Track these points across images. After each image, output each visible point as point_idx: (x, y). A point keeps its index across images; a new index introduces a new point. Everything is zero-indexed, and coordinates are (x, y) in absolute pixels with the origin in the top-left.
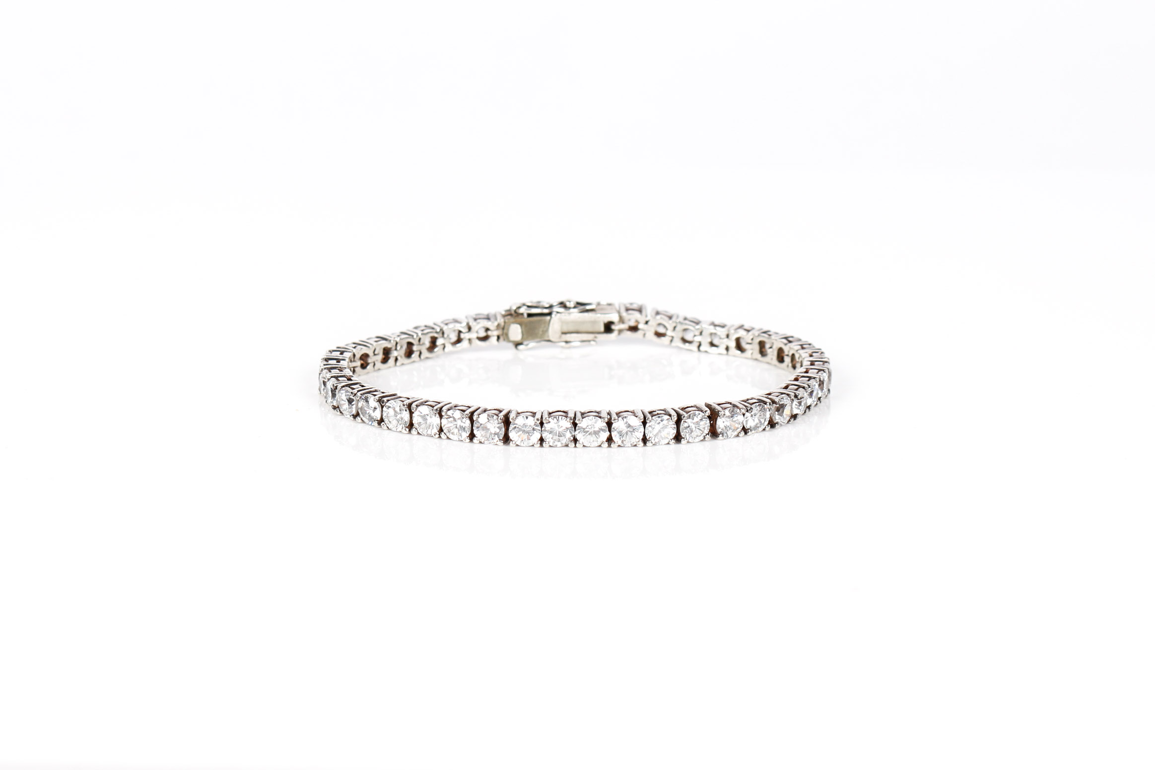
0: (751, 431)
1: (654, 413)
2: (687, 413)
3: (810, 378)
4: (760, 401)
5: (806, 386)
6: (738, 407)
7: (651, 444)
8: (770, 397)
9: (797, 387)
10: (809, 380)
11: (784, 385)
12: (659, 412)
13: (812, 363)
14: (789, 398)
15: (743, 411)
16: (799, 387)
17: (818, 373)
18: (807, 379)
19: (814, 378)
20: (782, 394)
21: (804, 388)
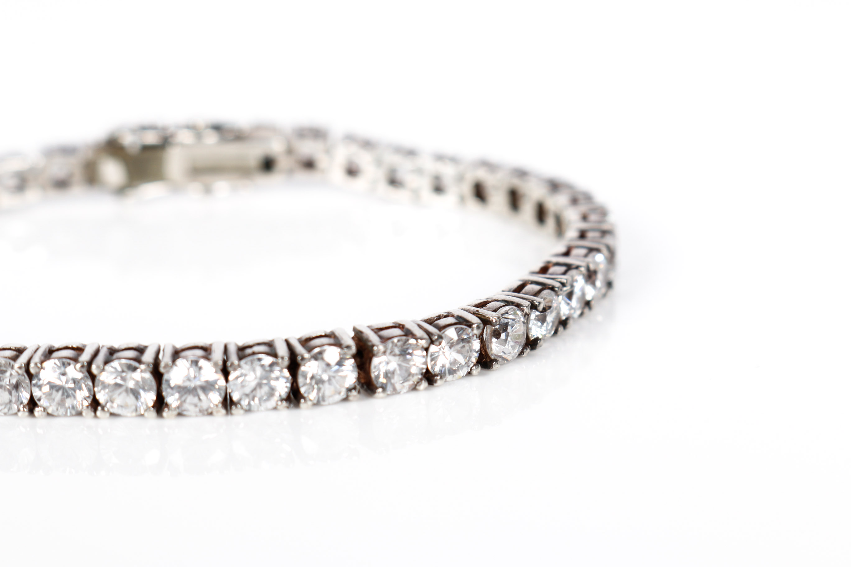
0: (441, 378)
1: (249, 351)
2: (310, 350)
3: (569, 267)
4: (461, 321)
5: (557, 285)
6: (414, 336)
7: (242, 412)
8: (482, 311)
9: (538, 288)
10: (565, 273)
11: (516, 284)
12: (256, 349)
13: (583, 235)
14: (519, 313)
15: (423, 343)
16: (544, 286)
17: (586, 256)
18: (563, 269)
19: (577, 267)
20: (508, 303)
21: (552, 289)
